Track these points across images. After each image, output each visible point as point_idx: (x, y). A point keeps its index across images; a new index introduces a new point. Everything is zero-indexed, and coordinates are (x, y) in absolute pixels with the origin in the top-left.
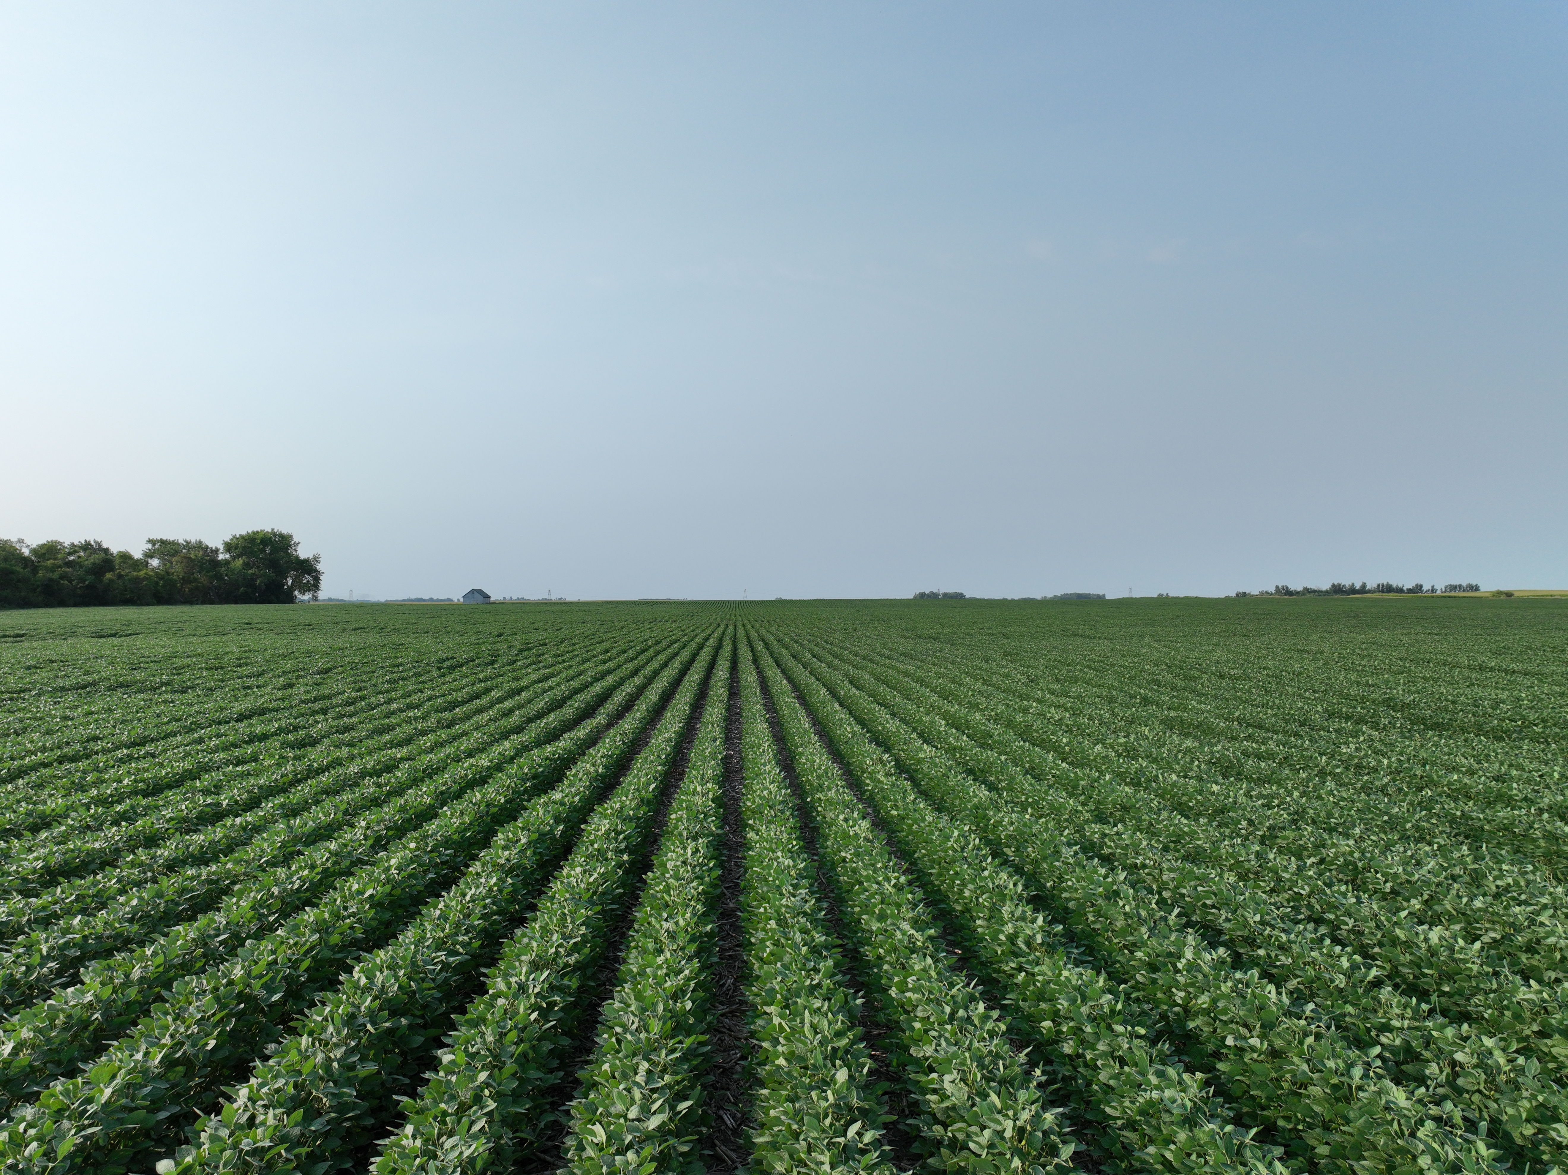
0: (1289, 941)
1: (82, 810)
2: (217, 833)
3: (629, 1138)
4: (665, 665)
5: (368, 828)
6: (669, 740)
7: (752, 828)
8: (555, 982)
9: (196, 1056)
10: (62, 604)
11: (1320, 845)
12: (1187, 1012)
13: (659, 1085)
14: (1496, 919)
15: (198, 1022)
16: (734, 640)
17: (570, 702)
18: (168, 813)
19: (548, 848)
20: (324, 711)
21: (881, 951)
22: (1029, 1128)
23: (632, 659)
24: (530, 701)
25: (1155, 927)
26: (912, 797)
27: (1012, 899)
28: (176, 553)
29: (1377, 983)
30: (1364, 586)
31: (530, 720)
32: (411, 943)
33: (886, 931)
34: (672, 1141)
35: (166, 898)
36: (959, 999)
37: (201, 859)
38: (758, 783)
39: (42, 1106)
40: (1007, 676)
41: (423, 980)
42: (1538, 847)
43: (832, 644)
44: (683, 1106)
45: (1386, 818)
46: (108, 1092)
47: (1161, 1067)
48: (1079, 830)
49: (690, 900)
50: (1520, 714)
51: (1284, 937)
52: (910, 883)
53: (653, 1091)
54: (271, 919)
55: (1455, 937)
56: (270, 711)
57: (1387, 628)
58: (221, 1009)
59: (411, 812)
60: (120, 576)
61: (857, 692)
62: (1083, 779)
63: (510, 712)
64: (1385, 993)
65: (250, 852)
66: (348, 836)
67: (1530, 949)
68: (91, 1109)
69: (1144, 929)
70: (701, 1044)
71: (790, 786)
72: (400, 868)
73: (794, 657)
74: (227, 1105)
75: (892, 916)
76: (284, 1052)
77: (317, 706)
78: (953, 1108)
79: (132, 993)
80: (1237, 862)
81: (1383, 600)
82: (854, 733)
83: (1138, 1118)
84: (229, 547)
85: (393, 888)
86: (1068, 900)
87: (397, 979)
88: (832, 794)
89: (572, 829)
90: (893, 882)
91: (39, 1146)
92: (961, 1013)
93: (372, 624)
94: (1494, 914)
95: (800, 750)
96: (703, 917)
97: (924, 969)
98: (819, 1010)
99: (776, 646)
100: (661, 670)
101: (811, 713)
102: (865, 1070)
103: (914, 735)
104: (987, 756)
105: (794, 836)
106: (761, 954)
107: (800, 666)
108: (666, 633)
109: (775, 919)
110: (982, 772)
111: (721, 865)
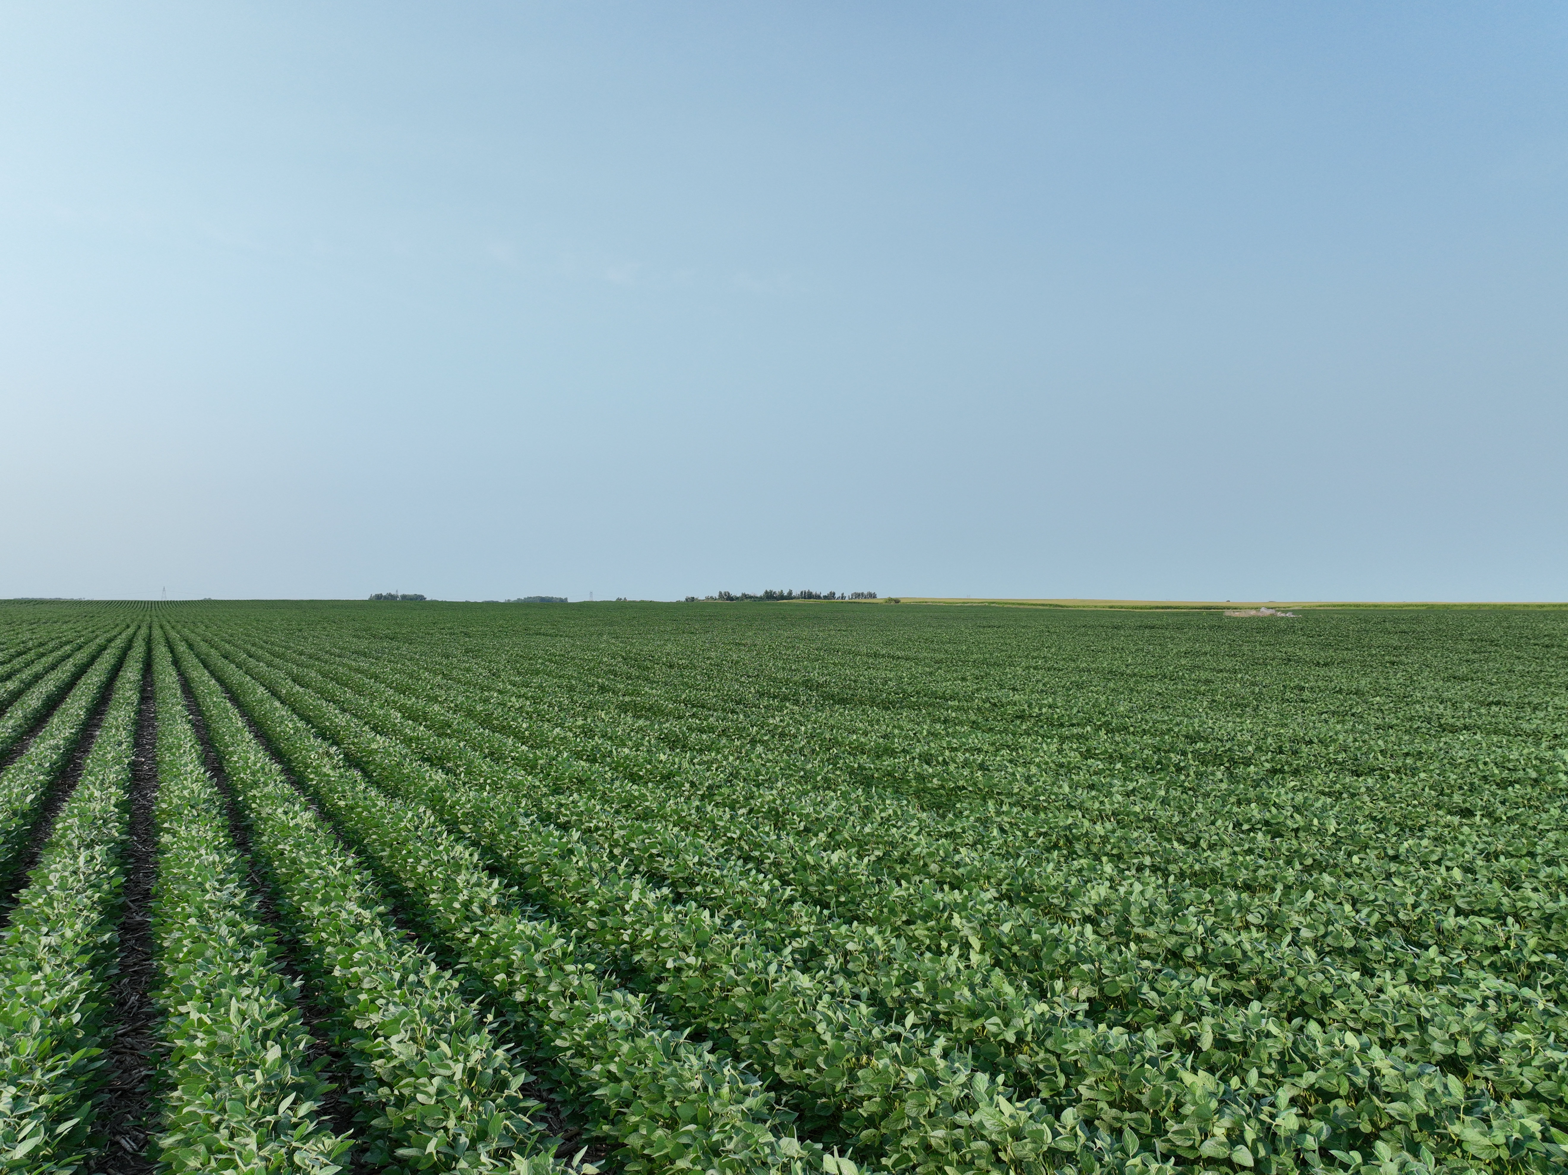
0: (722, 876)
4: (53, 667)
6: (56, 747)
7: (167, 830)
11: (750, 797)
12: (634, 947)
13: (32, 1109)
14: (880, 840)
16: (149, 642)
21: (323, 934)
22: (479, 1068)
25: (606, 878)
26: (363, 786)
27: (467, 869)
29: (791, 901)
30: (790, 593)
33: (329, 914)
34: (48, 1166)
36: (410, 965)
38: (176, 784)
40: (468, 670)
42: (911, 787)
43: (272, 644)
44: (64, 1128)
45: (802, 773)
47: (607, 994)
48: (537, 804)
49: (82, 911)
50: (902, 688)
51: (718, 873)
52: (359, 865)
53: (21, 1117)
55: (850, 858)
57: (808, 627)
61: (301, 690)
62: (541, 758)
64: (796, 907)
67: (903, 861)
69: (595, 881)
70: (92, 1060)
71: (217, 785)
73: (226, 658)
75: (337, 898)
78: (402, 1066)
80: (680, 817)
81: (805, 605)
82: (297, 730)
83: (586, 1043)
86: (523, 865)
88: (270, 788)
90: (339, 865)
92: (412, 978)
94: (878, 836)
95: (230, 749)
96: (100, 926)
97: (372, 943)
98: (248, 997)
99: (204, 647)
100: (46, 673)
101: (245, 711)
102: (301, 1047)
103: (366, 728)
104: (446, 743)
105: (221, 834)
106: (176, 956)
107: (233, 666)
108: (54, 635)
109: (195, 916)
110: (440, 759)
111: (127, 873)
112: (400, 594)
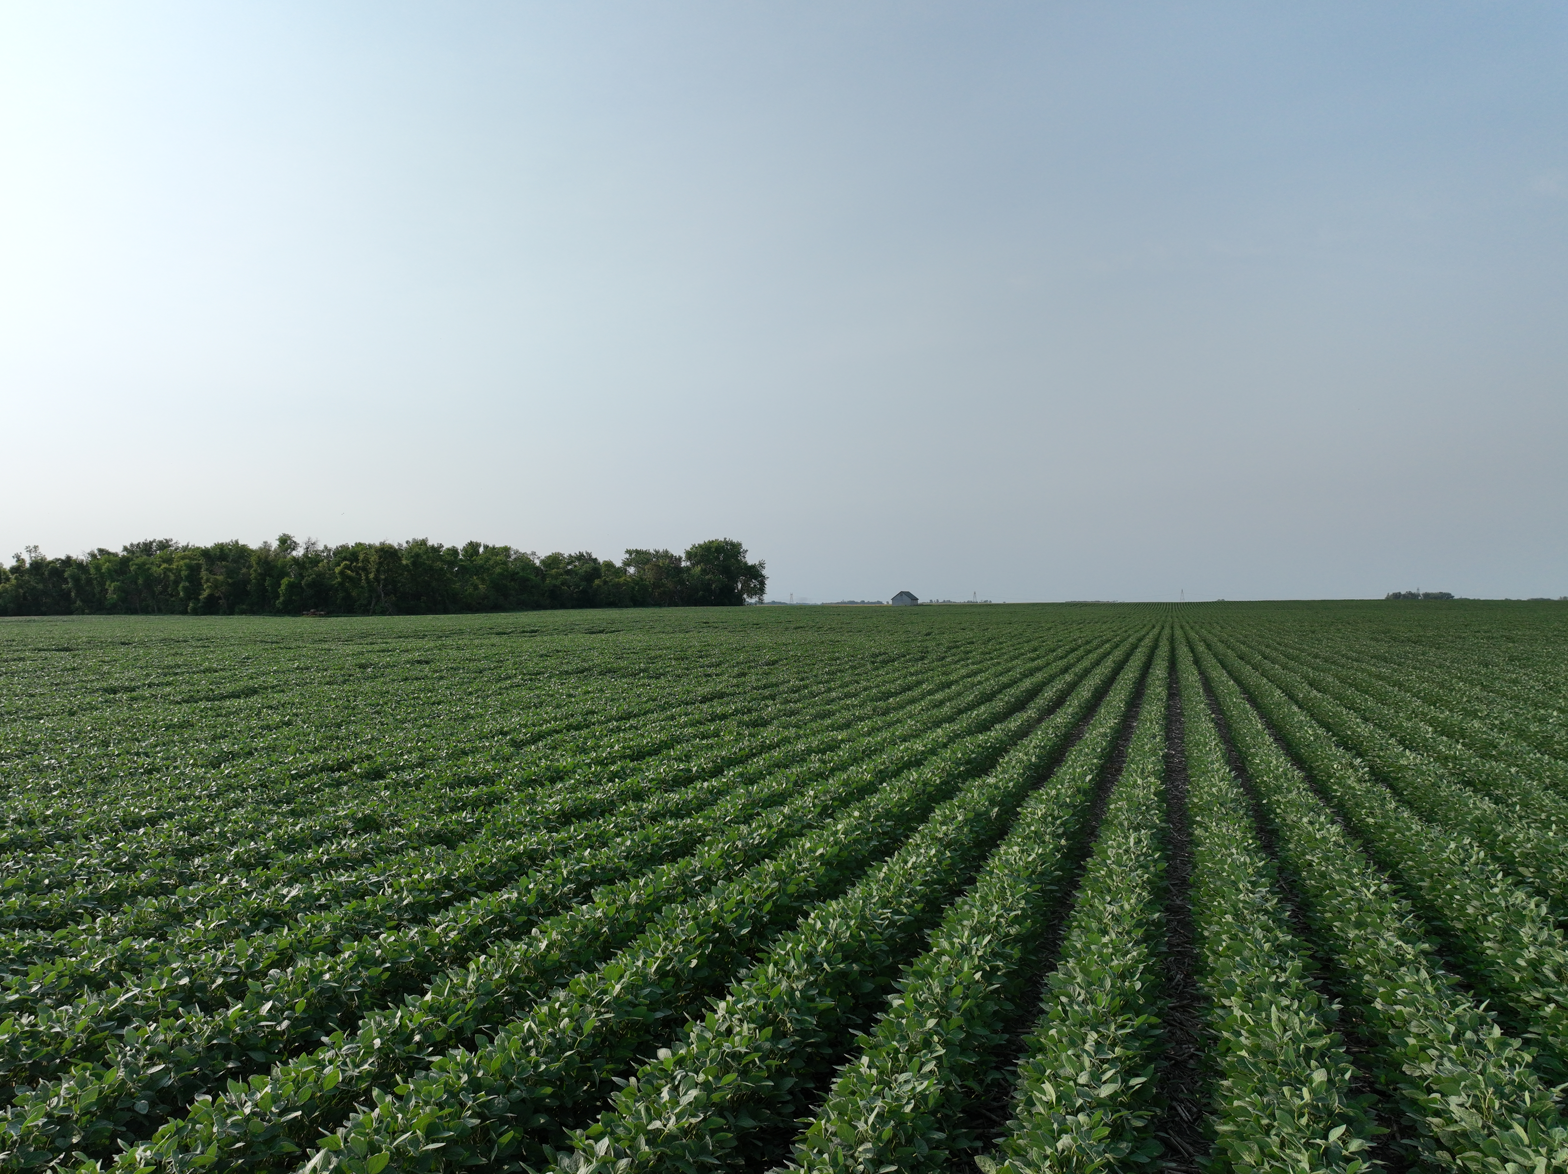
1: (585, 768)
2: (690, 794)
3: (1079, 1102)
4: (1097, 663)
5: (816, 797)
6: (1105, 735)
7: (1200, 824)
8: (997, 949)
9: (682, 970)
10: (563, 606)
13: (1110, 1057)
15: (683, 943)
16: (1172, 640)
17: (1000, 696)
18: (650, 774)
19: (983, 828)
20: (773, 697)
21: (1360, 960)
23: (1061, 658)
24: (959, 694)
26: (1393, 805)
27: (1533, 921)
28: (648, 561)
31: (960, 712)
32: (859, 898)
33: (1366, 939)
34: (1125, 1113)
35: (652, 842)
36: (1466, 1019)
37: (678, 813)
38: (1205, 780)
39: (570, 991)
40: (1515, 682)
41: (871, 932)
43: (1286, 646)
44: (1136, 1082)
46: (618, 987)
49: (1135, 887)
52: (1395, 892)
53: (1103, 1061)
54: (737, 868)
56: (728, 695)
58: (701, 934)
59: (853, 786)
60: (605, 582)
61: (1319, 695)
63: (941, 703)
65: (716, 811)
66: (799, 803)
68: (606, 999)
70: (1152, 1026)
71: (1242, 785)
72: (845, 833)
73: (1242, 658)
74: (708, 1014)
75: (1373, 924)
76: (754, 978)
77: (767, 692)
78: (1465, 1135)
79: (631, 915)
82: (1317, 737)
84: (690, 555)
85: (841, 849)
87: (849, 927)
88: (1293, 795)
89: (1007, 813)
90: (1373, 889)
91: (571, 1022)
92: (1469, 1035)
93: (811, 624)
95: (1253, 750)
96: (1150, 905)
97: (1417, 983)
98: (1288, 1007)
99: (1221, 648)
100: (1093, 667)
101: (1264, 714)
102: (1347, 1076)
103: (1392, 741)
104: (1492, 767)
105: (1249, 836)
106: (1215, 948)
107: (1249, 667)
108: (1096, 634)
109: (1231, 913)
110: (1484, 784)
111: (1167, 858)
112: (1421, 592)
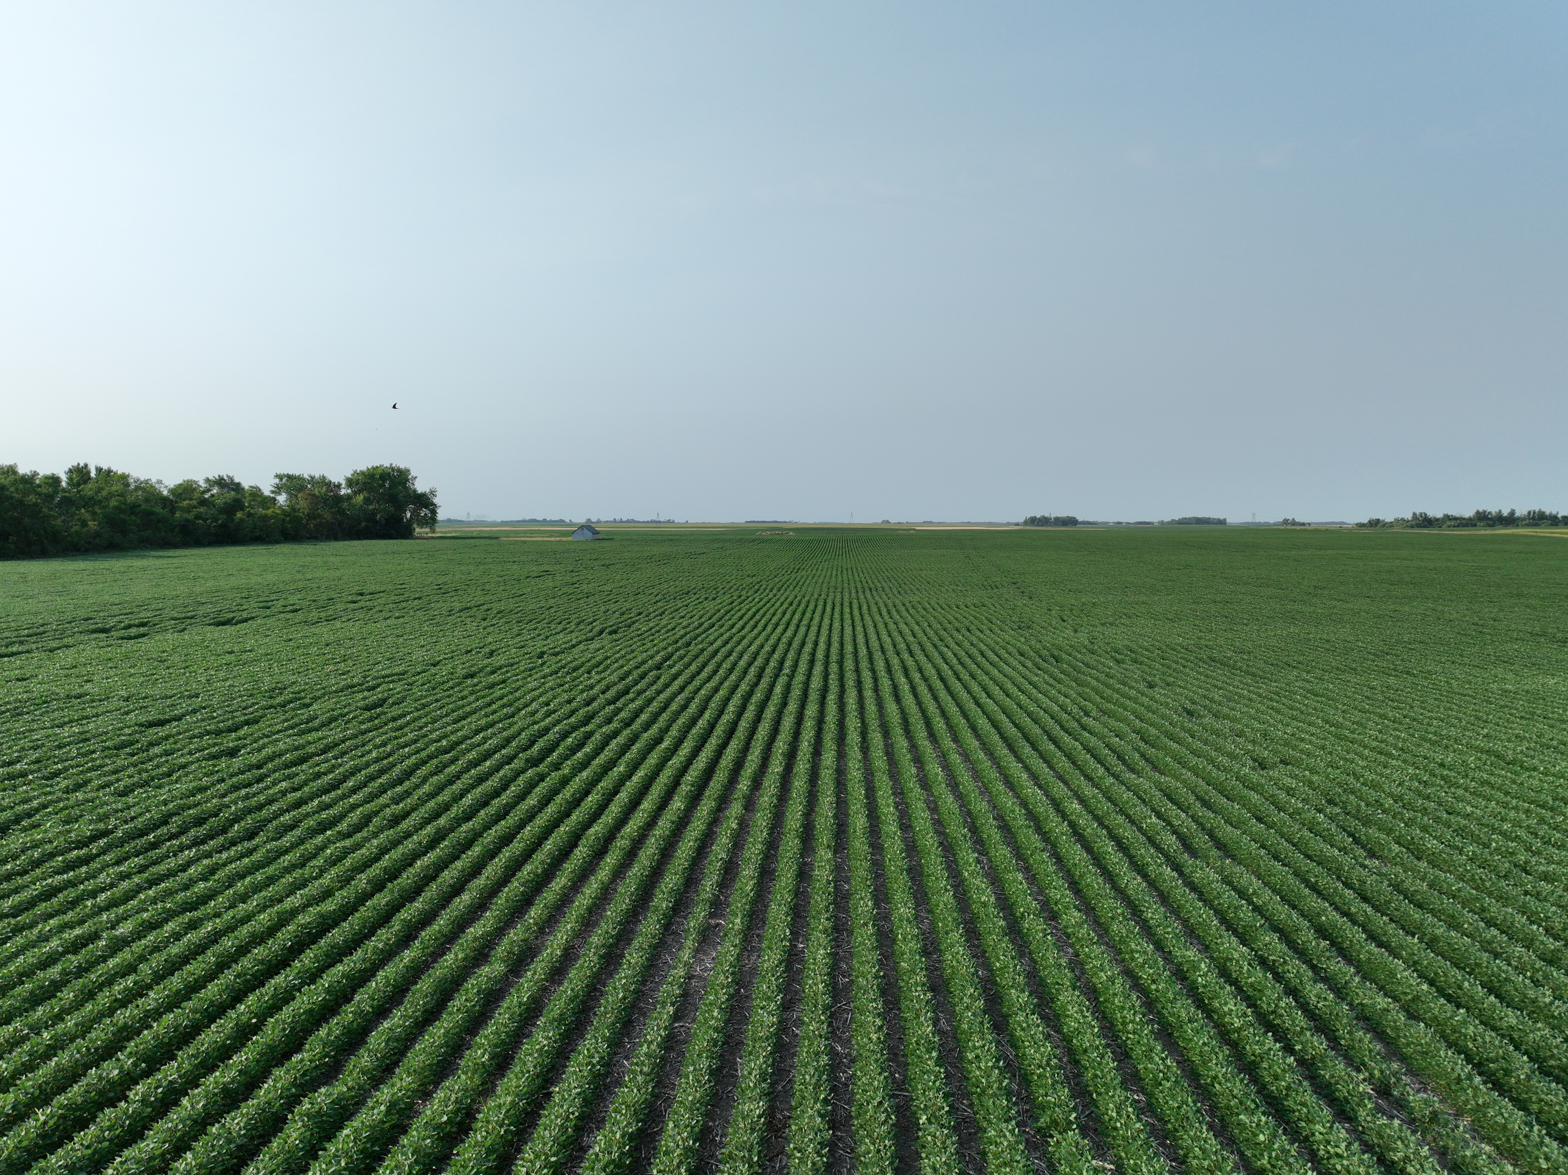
10: (198, 544)
28: (302, 488)
60: (250, 515)
84: (350, 483)
112: (1053, 516)
